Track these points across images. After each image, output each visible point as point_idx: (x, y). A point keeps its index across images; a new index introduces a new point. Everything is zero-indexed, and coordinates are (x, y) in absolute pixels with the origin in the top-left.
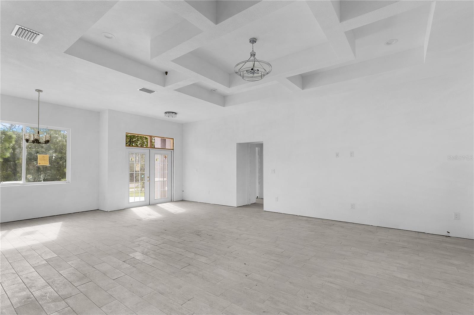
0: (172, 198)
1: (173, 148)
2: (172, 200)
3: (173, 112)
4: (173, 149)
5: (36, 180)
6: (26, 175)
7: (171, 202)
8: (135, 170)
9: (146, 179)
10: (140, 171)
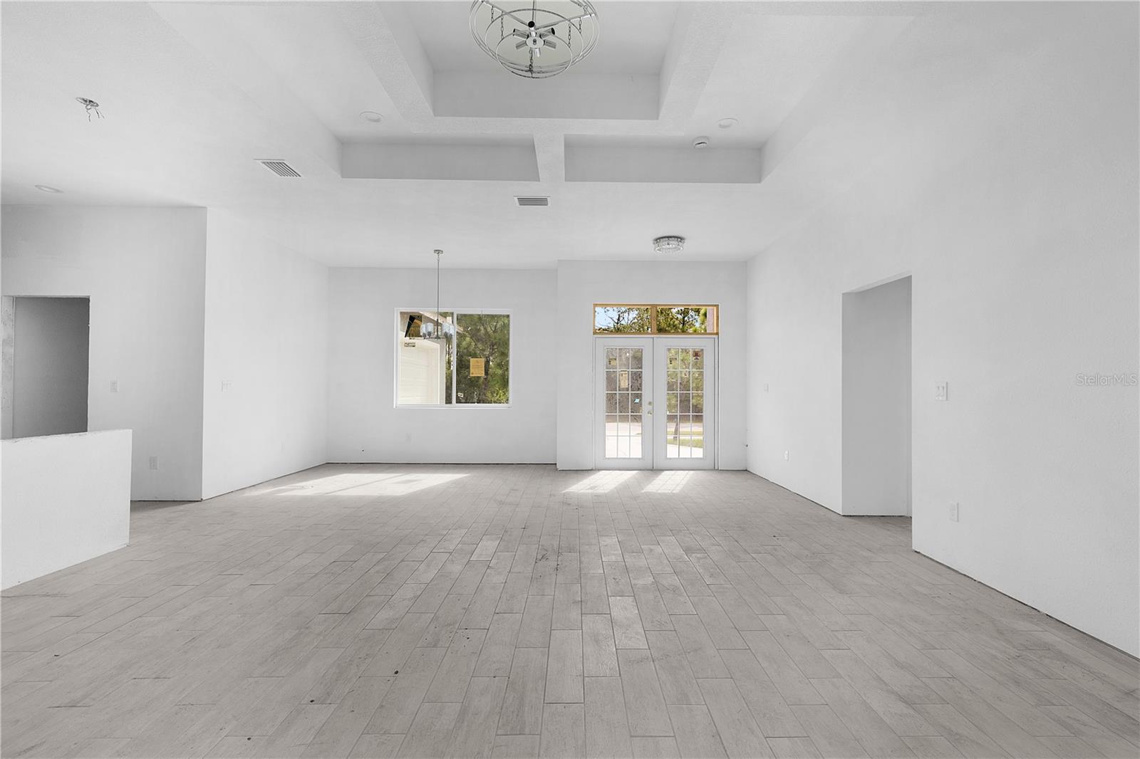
0: (716, 462)
1: (718, 329)
2: (716, 468)
3: (669, 237)
4: (717, 334)
5: (468, 401)
6: (457, 393)
7: (712, 470)
8: (619, 387)
9: (645, 407)
10: (630, 389)
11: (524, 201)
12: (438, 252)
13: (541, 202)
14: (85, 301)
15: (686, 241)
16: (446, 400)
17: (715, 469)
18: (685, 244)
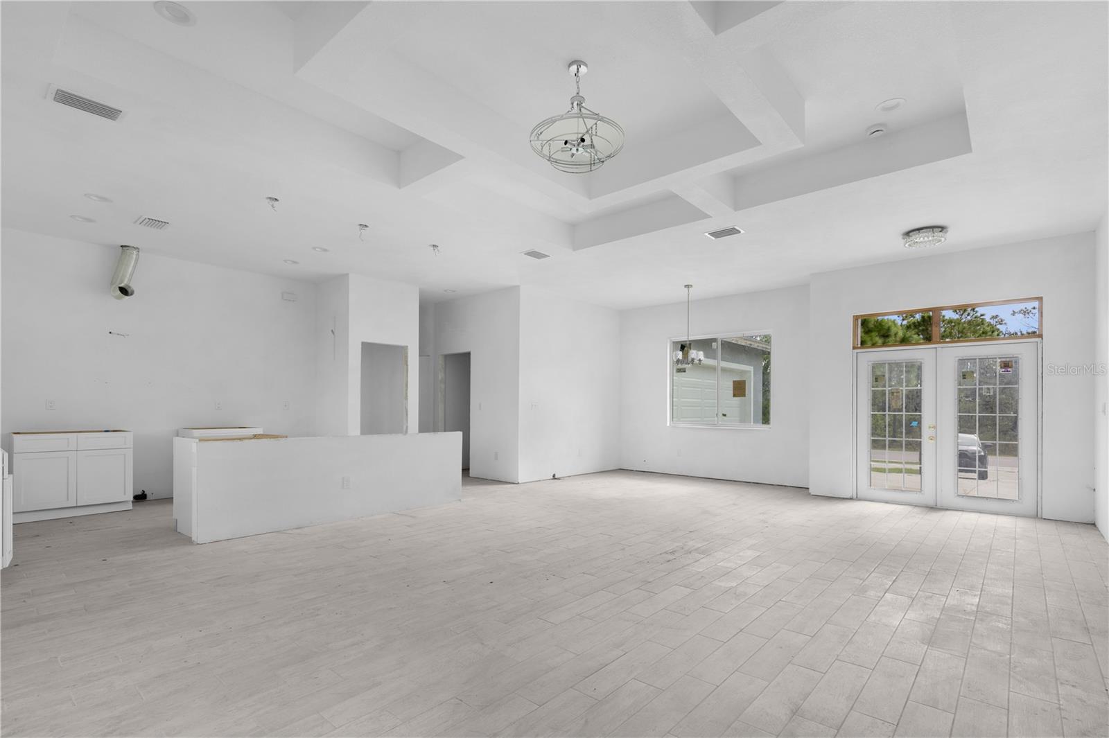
2: (1040, 516)
3: (923, 229)
7: (1035, 518)
8: (889, 407)
9: (926, 432)
10: (904, 409)
11: (717, 234)
12: (687, 286)
13: (732, 231)
14: (469, 354)
15: (949, 229)
16: (763, 419)
17: (1037, 517)
18: (948, 234)
